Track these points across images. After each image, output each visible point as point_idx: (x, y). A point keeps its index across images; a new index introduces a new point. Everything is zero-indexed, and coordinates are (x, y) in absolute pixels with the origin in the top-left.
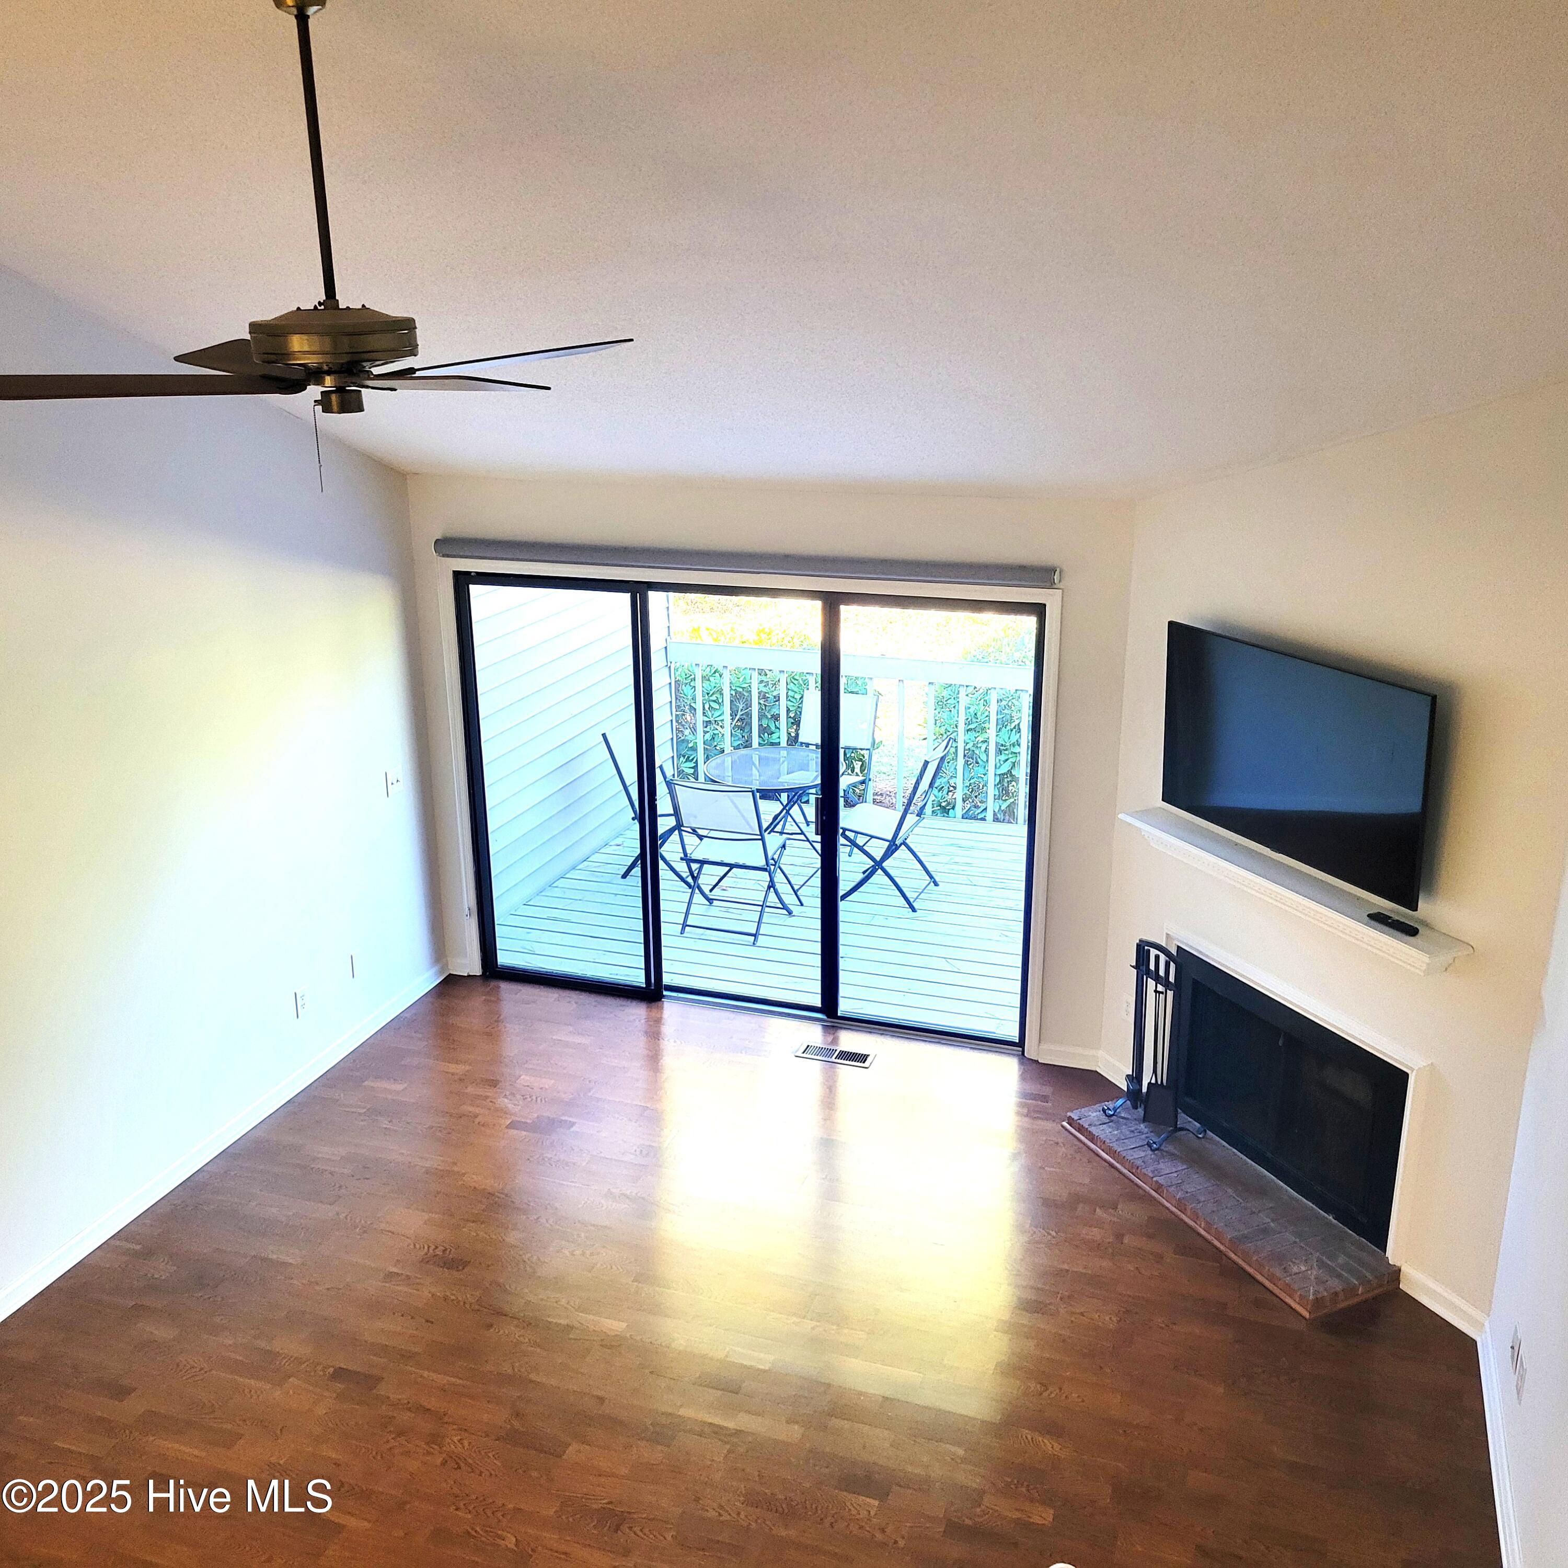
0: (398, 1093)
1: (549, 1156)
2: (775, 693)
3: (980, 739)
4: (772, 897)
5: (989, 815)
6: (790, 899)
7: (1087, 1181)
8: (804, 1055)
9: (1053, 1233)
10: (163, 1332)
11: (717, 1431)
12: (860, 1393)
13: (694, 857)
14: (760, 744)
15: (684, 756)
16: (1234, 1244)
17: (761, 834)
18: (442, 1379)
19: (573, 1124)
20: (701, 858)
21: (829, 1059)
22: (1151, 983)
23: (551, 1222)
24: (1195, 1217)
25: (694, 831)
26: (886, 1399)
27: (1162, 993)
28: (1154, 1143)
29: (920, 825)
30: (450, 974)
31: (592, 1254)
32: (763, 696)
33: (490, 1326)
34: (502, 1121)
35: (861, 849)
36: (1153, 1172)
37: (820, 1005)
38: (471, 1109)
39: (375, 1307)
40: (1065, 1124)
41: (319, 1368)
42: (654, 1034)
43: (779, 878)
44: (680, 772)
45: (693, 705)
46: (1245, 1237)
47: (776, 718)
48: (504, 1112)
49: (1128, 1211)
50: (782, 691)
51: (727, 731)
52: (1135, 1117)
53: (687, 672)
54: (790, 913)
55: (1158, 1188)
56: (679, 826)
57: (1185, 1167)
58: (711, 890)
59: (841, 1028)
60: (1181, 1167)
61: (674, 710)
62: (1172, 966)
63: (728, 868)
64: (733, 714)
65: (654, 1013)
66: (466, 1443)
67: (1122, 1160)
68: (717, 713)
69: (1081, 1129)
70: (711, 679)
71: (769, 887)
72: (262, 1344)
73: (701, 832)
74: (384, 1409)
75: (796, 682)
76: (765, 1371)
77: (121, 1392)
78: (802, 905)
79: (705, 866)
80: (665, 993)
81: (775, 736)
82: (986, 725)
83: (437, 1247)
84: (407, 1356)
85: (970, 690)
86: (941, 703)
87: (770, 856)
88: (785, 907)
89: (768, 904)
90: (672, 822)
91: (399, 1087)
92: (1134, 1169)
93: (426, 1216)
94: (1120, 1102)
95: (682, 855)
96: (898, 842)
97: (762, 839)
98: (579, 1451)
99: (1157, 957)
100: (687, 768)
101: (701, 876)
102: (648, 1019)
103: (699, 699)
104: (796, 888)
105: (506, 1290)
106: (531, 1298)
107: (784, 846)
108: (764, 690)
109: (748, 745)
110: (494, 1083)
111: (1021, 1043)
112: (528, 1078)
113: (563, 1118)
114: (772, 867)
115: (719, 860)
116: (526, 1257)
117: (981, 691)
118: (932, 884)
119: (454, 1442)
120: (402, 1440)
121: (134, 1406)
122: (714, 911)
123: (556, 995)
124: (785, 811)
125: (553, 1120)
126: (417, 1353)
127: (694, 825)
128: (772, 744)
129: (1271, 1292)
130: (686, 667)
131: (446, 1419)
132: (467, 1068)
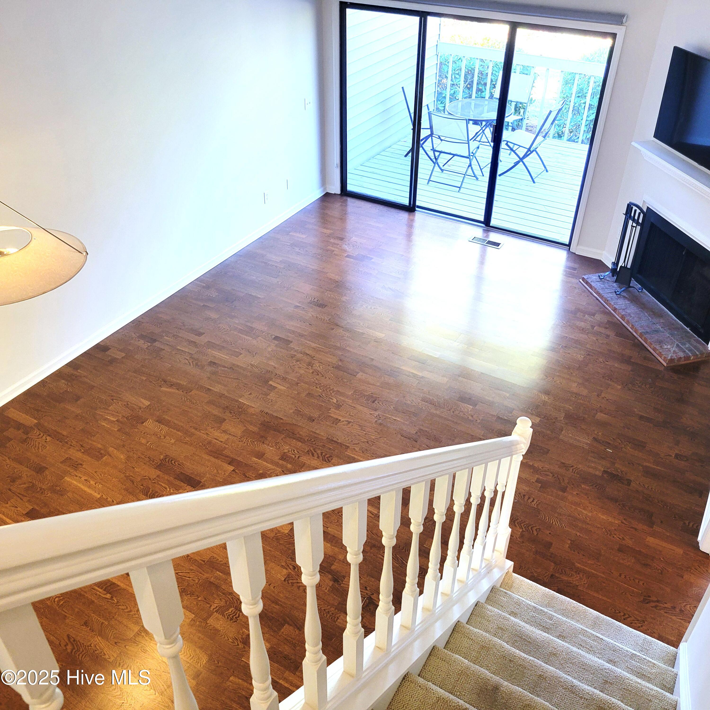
0: (303, 238)
1: (361, 270)
2: (486, 72)
3: (582, 102)
4: (470, 171)
5: (580, 140)
6: (478, 172)
7: (584, 304)
8: (473, 241)
9: (565, 322)
10: (214, 315)
11: (415, 376)
12: (472, 370)
13: (437, 149)
14: (476, 97)
15: (440, 101)
16: (641, 335)
17: (468, 141)
18: (313, 345)
19: (372, 258)
20: (440, 150)
21: (483, 244)
22: (630, 222)
23: (359, 295)
24: (628, 322)
25: (439, 138)
26: (482, 373)
27: (634, 227)
28: (618, 291)
29: (544, 142)
30: (327, 193)
31: (374, 309)
32: (481, 73)
33: (333, 329)
34: (343, 254)
35: (514, 152)
36: (614, 303)
37: (483, 220)
38: (332, 248)
39: (291, 317)
40: (581, 280)
41: (269, 335)
42: (410, 225)
43: (474, 162)
44: (437, 109)
45: (447, 75)
46: (647, 333)
47: (485, 84)
48: (345, 251)
49: (599, 317)
50: (490, 71)
51: (461, 90)
52: (613, 280)
53: (446, 58)
54: (477, 179)
55: (615, 310)
56: (431, 135)
57: (629, 302)
58: (443, 166)
59: (491, 231)
60: (627, 302)
61: (438, 77)
62: (642, 215)
63: (452, 156)
64: (465, 82)
65: (411, 217)
66: (321, 367)
67: (602, 297)
68: (458, 80)
69: (587, 283)
70: (457, 62)
71: (469, 166)
72: (249, 324)
73: (442, 138)
74: (292, 352)
75: (497, 66)
76: (436, 358)
77: (200, 334)
78: (483, 176)
79: (442, 154)
80: (417, 209)
81: (483, 94)
82: (586, 95)
83: (315, 299)
84: (302, 336)
85: (583, 76)
86: (567, 83)
87: (471, 152)
88: (475, 176)
89: (467, 174)
90: (428, 132)
91: (304, 236)
92: (606, 301)
93: (312, 287)
94: (607, 273)
95: (432, 148)
96: (532, 149)
97: (468, 143)
98: (362, 375)
99: (635, 211)
100: (441, 107)
101: (439, 159)
102: (409, 219)
103: (450, 73)
104: (482, 168)
105: (340, 317)
106: (349, 321)
107: (478, 148)
108: (482, 70)
109: (470, 97)
110: (342, 239)
111: (569, 245)
112: (355, 238)
113: (369, 256)
114: (471, 157)
115: (449, 152)
116: (348, 306)
117: (587, 77)
118: (545, 171)
119: (317, 366)
120: (298, 363)
121: (203, 339)
122: (444, 175)
123: (370, 206)
124: (481, 131)
125: (364, 256)
126: (305, 335)
127: (439, 135)
128: (482, 97)
129: (652, 354)
130: (446, 56)
131: (314, 358)
132: (332, 232)
